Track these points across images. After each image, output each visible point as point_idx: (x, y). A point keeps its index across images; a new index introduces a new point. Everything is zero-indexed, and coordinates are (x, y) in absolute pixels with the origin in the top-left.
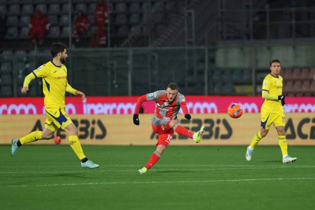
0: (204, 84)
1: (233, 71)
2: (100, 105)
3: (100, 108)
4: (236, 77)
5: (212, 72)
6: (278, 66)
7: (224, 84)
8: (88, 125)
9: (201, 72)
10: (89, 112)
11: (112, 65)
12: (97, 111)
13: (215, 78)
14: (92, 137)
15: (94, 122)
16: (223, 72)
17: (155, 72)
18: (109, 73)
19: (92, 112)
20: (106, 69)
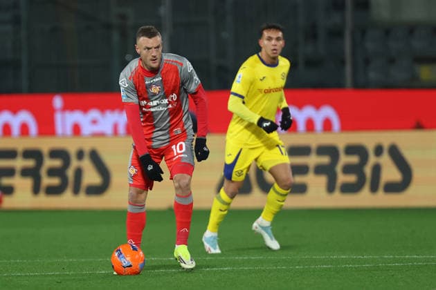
0: (343, 62)
1: (411, 29)
2: (94, 114)
3: (94, 122)
4: (418, 44)
5: (361, 31)
6: (278, 39)
7: (392, 61)
8: (67, 162)
9: (337, 33)
10: (69, 131)
11: (123, 17)
12: (87, 129)
13: (370, 46)
14: (76, 191)
15: (80, 155)
16: (388, 31)
17: (225, 35)
18: (116, 37)
19: (77, 130)
20: (108, 27)
